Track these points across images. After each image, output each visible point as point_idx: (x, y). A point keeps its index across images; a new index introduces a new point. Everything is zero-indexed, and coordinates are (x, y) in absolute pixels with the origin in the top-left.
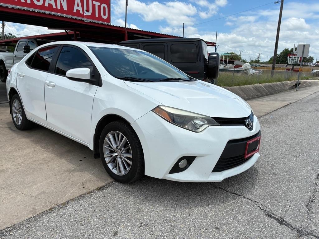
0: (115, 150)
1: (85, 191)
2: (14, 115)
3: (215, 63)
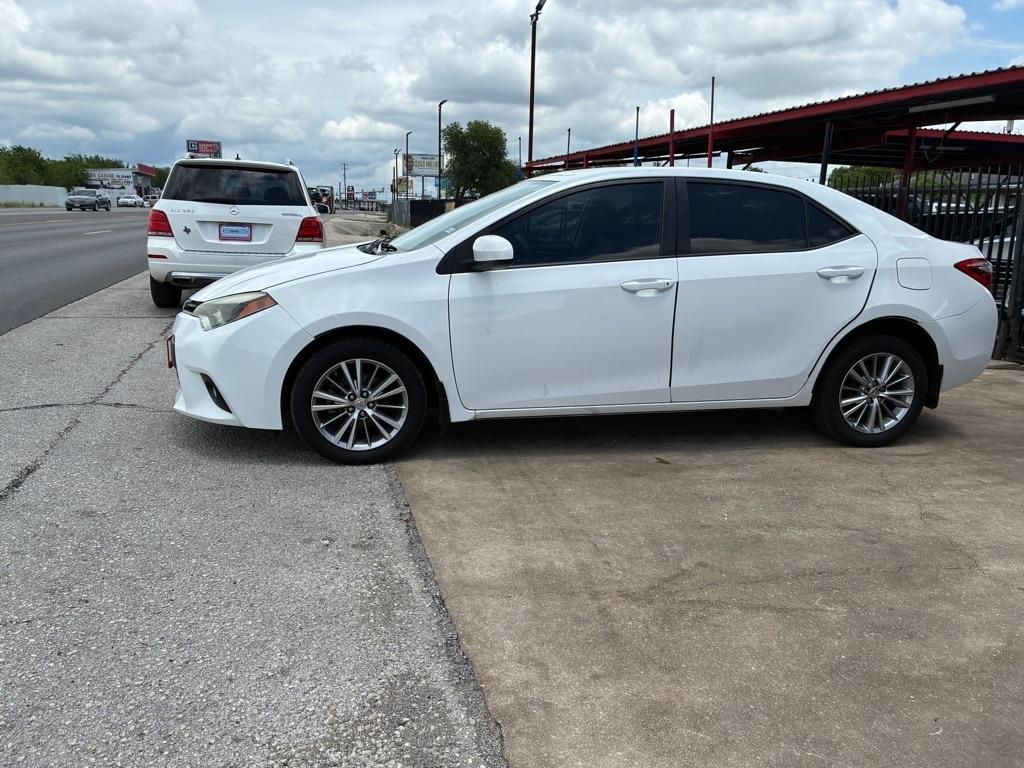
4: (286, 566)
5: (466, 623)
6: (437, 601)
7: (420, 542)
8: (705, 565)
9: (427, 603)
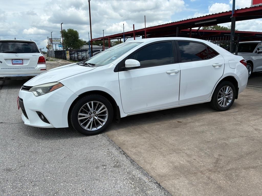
4: (97, 180)
5: (174, 193)
6: (157, 185)
7: (134, 161)
8: (221, 155)
9: (155, 186)
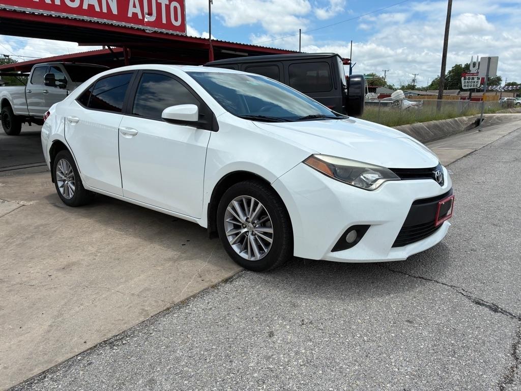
0: (243, 224)
1: (206, 285)
2: (60, 184)
3: (358, 91)
